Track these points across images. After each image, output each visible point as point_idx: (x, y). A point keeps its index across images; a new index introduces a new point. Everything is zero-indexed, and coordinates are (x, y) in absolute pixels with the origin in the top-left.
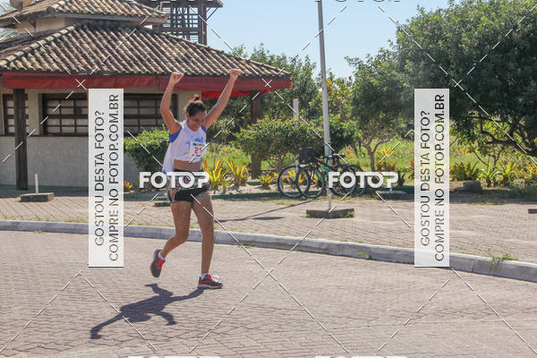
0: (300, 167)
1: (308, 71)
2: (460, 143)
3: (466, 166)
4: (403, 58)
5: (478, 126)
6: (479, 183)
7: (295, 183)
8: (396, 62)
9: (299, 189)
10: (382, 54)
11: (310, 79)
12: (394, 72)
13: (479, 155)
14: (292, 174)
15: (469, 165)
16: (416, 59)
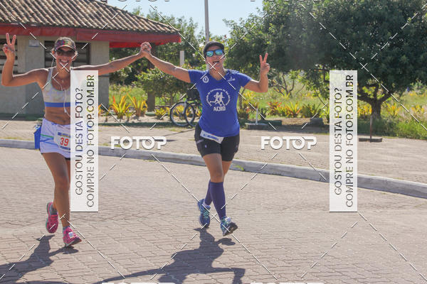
0: (188, 104)
1: (191, 29)
2: (308, 89)
3: (311, 107)
4: (267, 22)
5: (322, 76)
6: (321, 119)
7: (183, 116)
8: (261, 24)
9: (187, 120)
10: (251, 18)
11: (193, 36)
12: (260, 32)
13: (322, 99)
14: (181, 108)
15: (314, 106)
16: (277, 23)
